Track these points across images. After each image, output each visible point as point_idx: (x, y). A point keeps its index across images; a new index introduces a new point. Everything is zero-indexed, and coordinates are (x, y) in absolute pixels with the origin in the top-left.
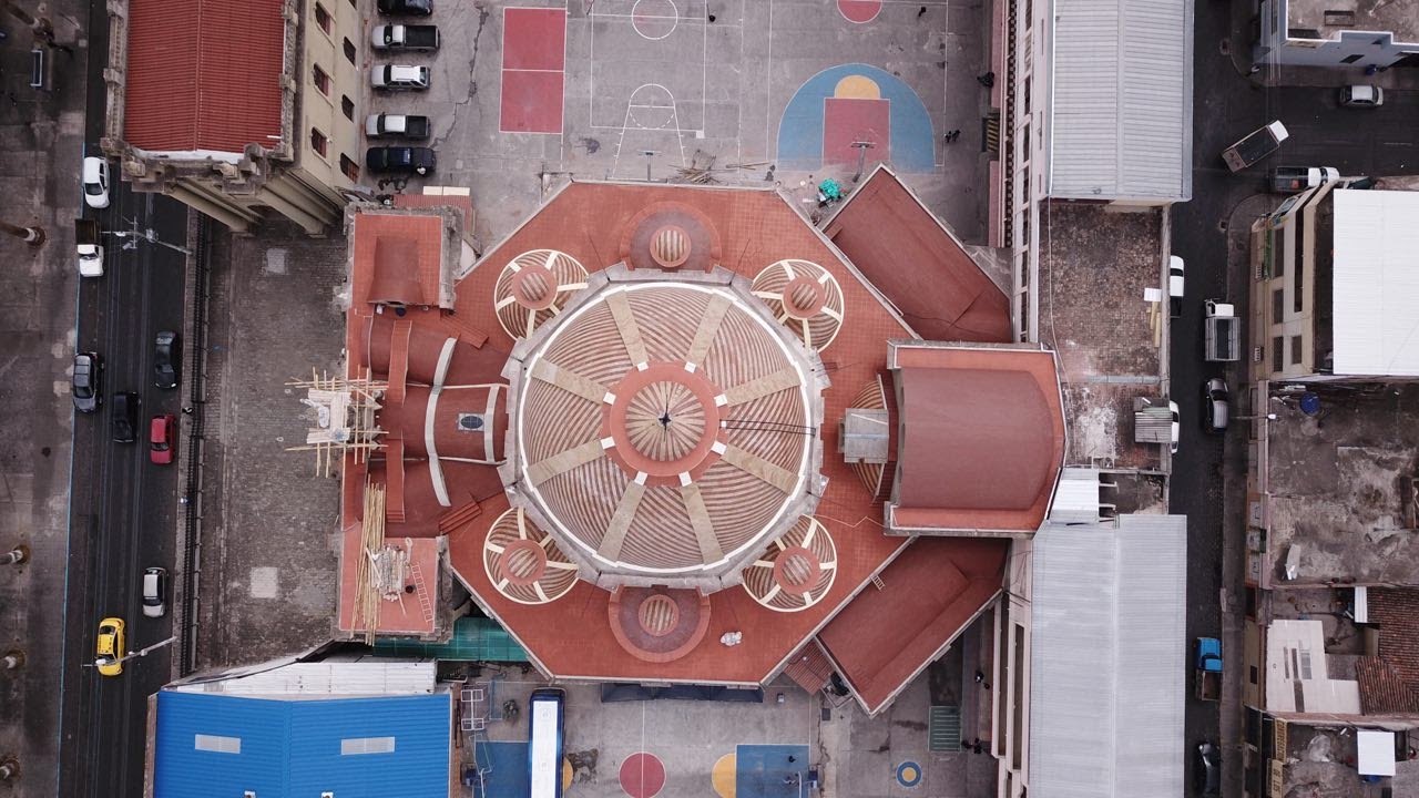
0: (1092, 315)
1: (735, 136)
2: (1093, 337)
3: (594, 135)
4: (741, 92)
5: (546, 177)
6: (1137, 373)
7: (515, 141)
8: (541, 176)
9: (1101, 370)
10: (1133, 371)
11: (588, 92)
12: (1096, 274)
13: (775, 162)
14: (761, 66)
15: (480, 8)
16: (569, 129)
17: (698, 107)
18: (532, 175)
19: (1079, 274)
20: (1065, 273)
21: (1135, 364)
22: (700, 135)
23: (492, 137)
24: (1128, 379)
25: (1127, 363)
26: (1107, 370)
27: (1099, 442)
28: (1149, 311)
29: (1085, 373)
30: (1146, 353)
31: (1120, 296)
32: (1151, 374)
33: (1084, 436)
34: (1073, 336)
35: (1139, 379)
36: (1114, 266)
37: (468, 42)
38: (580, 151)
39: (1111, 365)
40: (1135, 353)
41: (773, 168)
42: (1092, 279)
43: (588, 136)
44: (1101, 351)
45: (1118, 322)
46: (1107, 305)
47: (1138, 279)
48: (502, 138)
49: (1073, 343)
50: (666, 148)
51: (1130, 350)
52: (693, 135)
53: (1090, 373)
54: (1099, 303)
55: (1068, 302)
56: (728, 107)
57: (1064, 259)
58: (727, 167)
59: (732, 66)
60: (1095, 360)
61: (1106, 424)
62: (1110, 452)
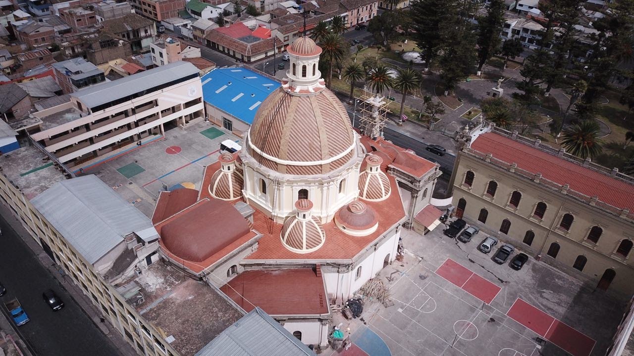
0: (191, 313)
1: (390, 320)
2: (183, 306)
3: (426, 280)
4: (408, 335)
5: (421, 259)
6: (151, 310)
7: (442, 259)
8: (422, 258)
9: (169, 299)
10: (154, 309)
11: (446, 290)
12: (203, 327)
13: (367, 326)
14: (415, 350)
15: (506, 282)
16: (435, 276)
17: (413, 317)
18: (424, 256)
19: (211, 321)
20: (218, 317)
21: (155, 312)
22: (400, 310)
23: (448, 255)
24: (153, 305)
25: (159, 309)
26: (166, 301)
27: (148, 279)
28: (165, 333)
29: (175, 294)
30: (153, 319)
31: (185, 328)
32: (144, 313)
33: (156, 276)
34: (192, 300)
35: (148, 308)
36: (198, 336)
37: (493, 271)
38: (423, 273)
39: (165, 304)
40: (159, 315)
41: (365, 323)
42: (204, 324)
43: (428, 279)
44: (175, 305)
45: (176, 319)
46: (188, 320)
47: (182, 340)
48: (446, 257)
49: (190, 298)
50: (404, 297)
51: (162, 314)
52: (402, 308)
53: (173, 295)
54: (192, 318)
55: (206, 308)
56: (405, 327)
57: (223, 321)
58: (379, 310)
59: (423, 341)
60: (174, 300)
61: (150, 286)
62: (140, 279)
